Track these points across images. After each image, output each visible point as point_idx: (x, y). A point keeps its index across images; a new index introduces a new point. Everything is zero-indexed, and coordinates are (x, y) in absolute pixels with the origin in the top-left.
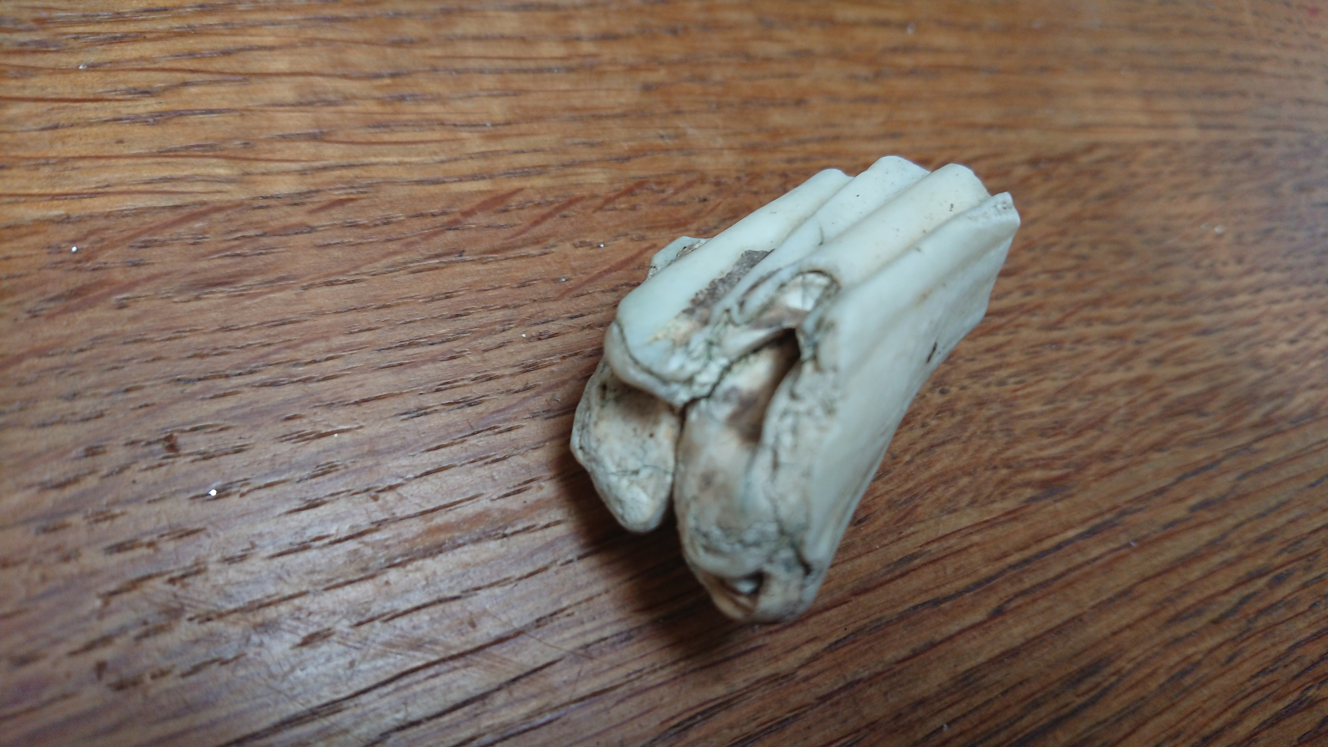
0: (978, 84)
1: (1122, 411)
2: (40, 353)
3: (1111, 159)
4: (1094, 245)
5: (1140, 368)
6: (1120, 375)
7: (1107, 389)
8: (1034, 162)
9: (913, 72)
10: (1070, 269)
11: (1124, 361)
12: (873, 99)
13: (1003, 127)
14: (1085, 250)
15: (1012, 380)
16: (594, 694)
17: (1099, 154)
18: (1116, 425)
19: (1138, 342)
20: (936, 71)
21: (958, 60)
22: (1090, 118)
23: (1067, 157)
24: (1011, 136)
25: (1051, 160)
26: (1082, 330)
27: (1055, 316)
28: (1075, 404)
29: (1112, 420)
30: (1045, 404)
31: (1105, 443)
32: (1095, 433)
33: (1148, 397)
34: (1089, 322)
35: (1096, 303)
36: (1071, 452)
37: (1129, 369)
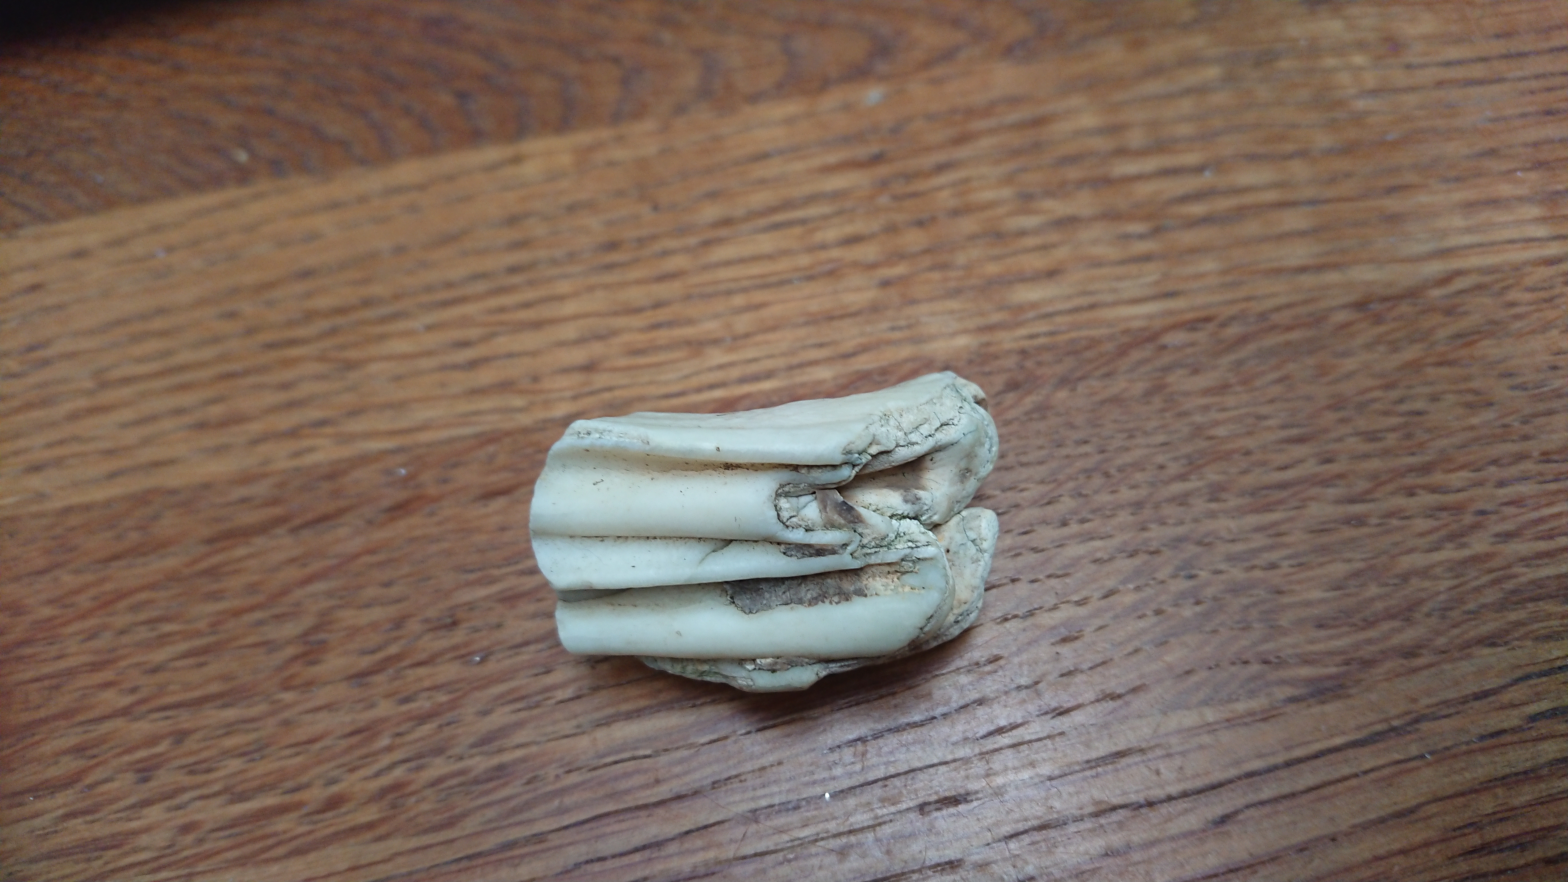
0: (1293, 220)
1: (1442, 597)
2: (371, 552)
3: (1479, 288)
4: (1435, 398)
5: (1479, 544)
6: (1449, 553)
7: (1424, 573)
8: (1360, 305)
9: (1207, 220)
10: (1393, 429)
11: (1456, 537)
12: (1147, 258)
13: (1320, 268)
14: (1419, 405)
15: (1286, 563)
16: (756, 855)
17: (1460, 284)
18: (1428, 615)
19: (1482, 513)
20: (1240, 213)
21: (1271, 196)
22: (1454, 241)
23: (1412, 294)
24: (1332, 277)
25: (1384, 299)
26: (1401, 501)
27: (1362, 485)
28: (1373, 590)
29: (1425, 609)
30: (1327, 591)
31: (1409, 636)
32: (1396, 624)
33: (1485, 579)
34: (1411, 492)
35: (1426, 469)
36: (1357, 646)
37: (1463, 546)
